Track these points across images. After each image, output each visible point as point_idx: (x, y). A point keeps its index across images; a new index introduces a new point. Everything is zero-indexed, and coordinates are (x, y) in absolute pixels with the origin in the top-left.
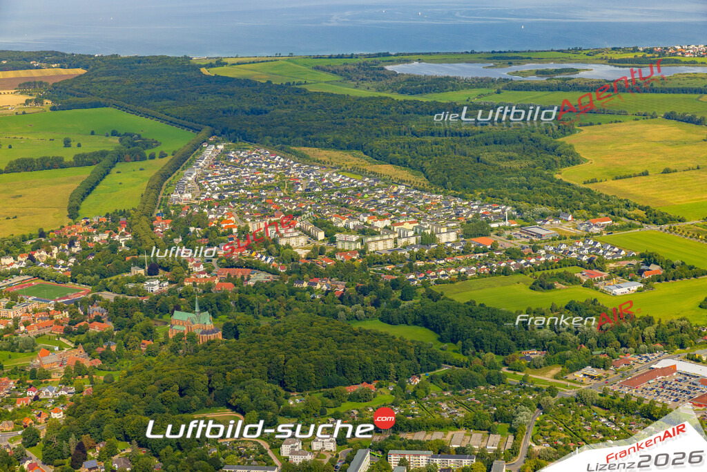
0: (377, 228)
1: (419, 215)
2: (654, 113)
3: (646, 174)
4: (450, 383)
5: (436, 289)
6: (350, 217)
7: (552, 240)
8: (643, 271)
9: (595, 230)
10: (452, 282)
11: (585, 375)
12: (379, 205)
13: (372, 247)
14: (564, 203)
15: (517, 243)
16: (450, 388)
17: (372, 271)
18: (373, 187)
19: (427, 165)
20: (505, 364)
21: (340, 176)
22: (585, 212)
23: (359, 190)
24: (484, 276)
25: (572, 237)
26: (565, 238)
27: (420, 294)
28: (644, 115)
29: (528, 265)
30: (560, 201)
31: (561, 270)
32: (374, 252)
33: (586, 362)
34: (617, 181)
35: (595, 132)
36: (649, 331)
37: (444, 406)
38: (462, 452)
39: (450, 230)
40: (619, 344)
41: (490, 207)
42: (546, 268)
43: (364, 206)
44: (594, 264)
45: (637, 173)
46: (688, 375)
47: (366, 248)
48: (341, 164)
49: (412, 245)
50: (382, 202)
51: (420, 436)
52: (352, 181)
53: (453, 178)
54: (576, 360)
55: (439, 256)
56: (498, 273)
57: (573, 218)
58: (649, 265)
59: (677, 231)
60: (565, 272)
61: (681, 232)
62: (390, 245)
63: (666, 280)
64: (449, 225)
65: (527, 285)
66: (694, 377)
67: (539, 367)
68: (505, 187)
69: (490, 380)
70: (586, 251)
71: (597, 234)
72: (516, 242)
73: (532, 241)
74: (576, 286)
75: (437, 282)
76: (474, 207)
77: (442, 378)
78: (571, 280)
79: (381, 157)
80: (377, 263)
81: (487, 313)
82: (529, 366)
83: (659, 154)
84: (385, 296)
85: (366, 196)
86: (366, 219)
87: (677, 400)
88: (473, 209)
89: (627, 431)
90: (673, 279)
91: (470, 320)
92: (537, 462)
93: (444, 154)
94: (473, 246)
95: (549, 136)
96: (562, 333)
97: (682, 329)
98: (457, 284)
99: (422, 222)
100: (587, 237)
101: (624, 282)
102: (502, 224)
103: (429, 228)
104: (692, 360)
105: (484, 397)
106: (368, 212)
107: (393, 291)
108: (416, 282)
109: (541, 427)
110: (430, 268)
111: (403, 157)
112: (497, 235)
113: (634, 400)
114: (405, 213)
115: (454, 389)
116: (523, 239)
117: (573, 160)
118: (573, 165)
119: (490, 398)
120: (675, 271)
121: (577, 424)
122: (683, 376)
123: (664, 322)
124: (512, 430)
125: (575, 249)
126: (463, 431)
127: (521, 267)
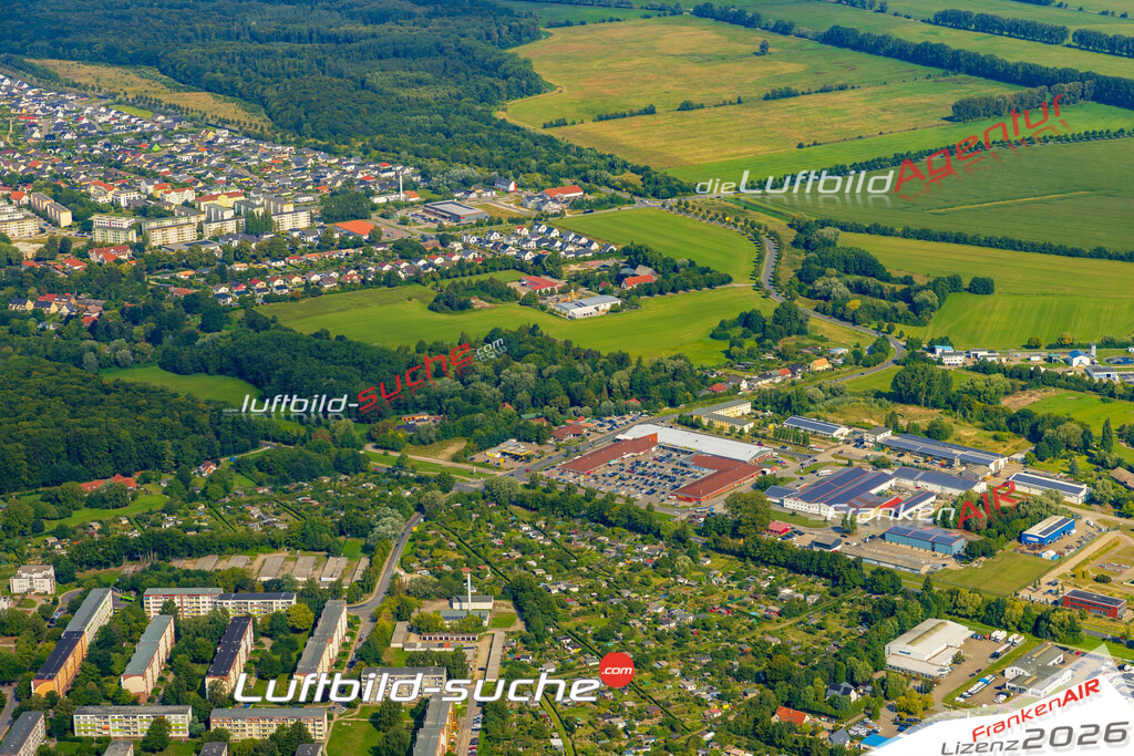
0: (170, 204)
1: (248, 182)
2: (678, 6)
3: (650, 111)
4: (269, 472)
5: (265, 310)
6: (124, 185)
7: (477, 225)
8: (626, 276)
9: (552, 207)
10: (293, 299)
11: (504, 454)
12: (178, 163)
13: (156, 239)
14: (504, 161)
15: (415, 232)
16: (269, 481)
17: (152, 281)
18: (170, 132)
19: (271, 92)
20: (371, 439)
21: (113, 113)
22: (538, 177)
23: (145, 138)
24: (352, 287)
25: (512, 221)
26: (500, 222)
27: (236, 320)
28: (660, 9)
29: (430, 269)
30: (498, 158)
31: (484, 277)
32: (160, 247)
33: (507, 432)
34: (600, 123)
35: (573, 37)
36: (620, 378)
37: (256, 512)
38: (275, 588)
39: (299, 208)
40: (567, 400)
41: (374, 169)
42: (460, 273)
43: (150, 165)
44: (544, 266)
45: (635, 110)
46: (675, 450)
47: (146, 240)
48: (116, 91)
49: (229, 235)
50: (185, 158)
51: (208, 564)
52: (133, 120)
53: (315, 117)
54: (490, 429)
55: (275, 253)
56: (376, 283)
57: (517, 186)
58: (634, 267)
59: (690, 209)
60: (491, 280)
61: (696, 210)
62: (190, 235)
63: (661, 292)
64: (301, 199)
65: (424, 302)
66: (686, 452)
67: (427, 441)
68: (406, 132)
69: (339, 466)
70: (532, 244)
71: (556, 215)
72: (414, 228)
73: (441, 228)
74: (509, 304)
75: (267, 299)
76: (349, 169)
77: (257, 465)
78: (503, 294)
79: (190, 79)
80: (164, 267)
81: (344, 352)
82: (411, 440)
83: (677, 76)
84: (172, 323)
85: (156, 148)
86: (151, 189)
87: (653, 491)
88: (345, 172)
89: (564, 545)
90: (674, 290)
91: (315, 365)
92: (403, 603)
93: (303, 74)
94: (337, 236)
95: (493, 43)
96: (473, 385)
97: (676, 374)
98: (303, 302)
99: (252, 194)
100: (537, 221)
101: (590, 296)
102: (392, 198)
103: (262, 205)
104: (686, 425)
105: (327, 495)
106: (156, 176)
107: (188, 316)
108: (230, 300)
109: (419, 542)
110: (258, 275)
111: (228, 79)
112: (383, 216)
113: (581, 493)
114: (224, 178)
115: (276, 483)
116: (428, 224)
117: (529, 86)
118: (530, 95)
119: (337, 497)
120: (677, 277)
121: (480, 536)
122: (667, 452)
123: (646, 363)
124: (368, 550)
125: (514, 240)
126: (284, 553)
127: (418, 272)
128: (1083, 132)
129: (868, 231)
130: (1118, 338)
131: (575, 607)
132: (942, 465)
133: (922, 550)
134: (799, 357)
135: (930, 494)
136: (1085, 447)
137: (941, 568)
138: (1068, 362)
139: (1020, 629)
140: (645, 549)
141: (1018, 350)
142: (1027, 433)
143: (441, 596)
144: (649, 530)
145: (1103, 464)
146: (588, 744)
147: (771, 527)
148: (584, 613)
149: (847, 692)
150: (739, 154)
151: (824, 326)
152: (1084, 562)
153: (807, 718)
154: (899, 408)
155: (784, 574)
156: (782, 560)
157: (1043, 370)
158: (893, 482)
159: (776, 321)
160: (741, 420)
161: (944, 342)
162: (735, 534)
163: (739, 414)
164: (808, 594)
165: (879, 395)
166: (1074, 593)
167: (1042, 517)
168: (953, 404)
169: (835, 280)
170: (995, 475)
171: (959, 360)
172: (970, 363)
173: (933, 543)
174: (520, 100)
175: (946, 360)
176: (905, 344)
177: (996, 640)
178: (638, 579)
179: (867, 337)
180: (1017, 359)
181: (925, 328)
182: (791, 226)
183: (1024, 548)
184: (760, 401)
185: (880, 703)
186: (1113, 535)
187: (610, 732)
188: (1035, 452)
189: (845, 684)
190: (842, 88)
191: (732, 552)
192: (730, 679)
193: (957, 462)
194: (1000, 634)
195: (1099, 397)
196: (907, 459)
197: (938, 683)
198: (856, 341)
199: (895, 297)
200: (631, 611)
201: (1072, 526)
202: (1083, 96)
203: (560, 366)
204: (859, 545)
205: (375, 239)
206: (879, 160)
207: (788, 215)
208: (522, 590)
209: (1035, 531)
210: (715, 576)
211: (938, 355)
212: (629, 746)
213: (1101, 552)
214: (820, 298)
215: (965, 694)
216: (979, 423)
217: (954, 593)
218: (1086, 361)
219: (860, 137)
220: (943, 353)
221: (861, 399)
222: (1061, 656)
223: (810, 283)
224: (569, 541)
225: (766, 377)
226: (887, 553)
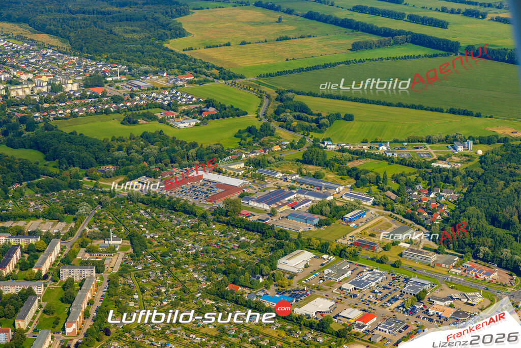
0: (22, 79)
1: (56, 71)
2: (248, 2)
3: (228, 45)
4: (41, 188)
5: (52, 123)
6: (5, 71)
7: (147, 90)
8: (204, 111)
9: (180, 83)
10: (65, 119)
11: (139, 182)
12: (29, 63)
13: (13, 93)
14: (164, 64)
15: (120, 93)
16: (40, 192)
17: (8, 110)
18: (28, 50)
19: (72, 35)
20: (86, 175)
21: (6, 42)
22: (176, 71)
23: (17, 52)
24: (91, 114)
25: (162, 88)
26: (157, 89)
27: (41, 127)
28: (241, 3)
29: (124, 107)
30: (161, 63)
31: (146, 111)
32: (15, 97)
33: (142, 173)
34: (207, 49)
35: (203, 14)
36: (192, 152)
37: (32, 204)
38: (32, 234)
39: (74, 82)
40: (169, 161)
41: (110, 66)
42: (136, 109)
43: (17, 64)
44: (172, 107)
45: (222, 44)
46: (210, 182)
47: (9, 94)
48: (8, 33)
49: (44, 92)
50: (32, 61)
51: (8, 224)
52: (14, 45)
53: (88, 45)
54: (135, 172)
55: (61, 100)
56: (101, 113)
57: (167, 74)
58: (208, 108)
59: (236, 85)
60: (148, 112)
61: (239, 85)
62: (27, 92)
63: (217, 118)
64: (77, 78)
65: (119, 121)
66: (214, 182)
67: (109, 177)
68: (125, 52)
69: (71, 186)
70: (169, 98)
71: (181, 86)
72: (121, 91)
73: (132, 91)
74: (154, 122)
75: (55, 119)
76: (99, 66)
77: (37, 185)
78: (152, 118)
79: (41, 28)
80: (14, 105)
81: (80, 140)
82: (102, 176)
83: (242, 31)
84: (14, 127)
85: (21, 56)
86: (15, 73)
87: (197, 198)
88: (98, 68)
89: (156, 219)
90: (223, 117)
91: (67, 145)
92: (84, 240)
93: (87, 27)
94: (88, 93)
95: (168, 16)
96: (132, 154)
97: (216, 151)
98: (69, 120)
99: (57, 76)
100: (172, 89)
101: (188, 119)
102: (114, 78)
103: (60, 81)
104: (216, 171)
105: (64, 197)
106: (18, 68)
107: (21, 125)
108: (39, 119)
109: (97, 217)
110: (53, 109)
111: (56, 29)
112: (109, 86)
113: (167, 198)
114: (47, 69)
115: (43, 192)
116: (127, 89)
117: (180, 34)
118: (180, 37)
119: (67, 198)
120: (225, 112)
121: (123, 215)
122: (206, 182)
123: (204, 146)
124: (75, 219)
125: (161, 96)
126: (41, 220)
127: (119, 108)
128: (404, 56)
129: (307, 94)
130: (400, 139)
131: (155, 243)
132: (318, 189)
133: (302, 223)
134: (269, 145)
135: (309, 200)
136: (377, 183)
137: (308, 230)
138: (378, 149)
139: (334, 254)
140: (189, 221)
141: (359, 143)
142: (354, 177)
143: (101, 238)
144: (192, 213)
145: (383, 189)
146: (149, 297)
147: (241, 212)
148: (158, 246)
149: (258, 278)
150: (262, 63)
151: (282, 133)
152: (366, 229)
153: (240, 288)
154: (305, 166)
155: (244, 231)
156: (243, 226)
157: (366, 151)
158: (295, 195)
159: (261, 130)
160: (238, 170)
161: (328, 140)
162: (227, 215)
163: (239, 167)
164: (251, 239)
165: (298, 160)
166: (359, 240)
167: (352, 210)
168: (326, 165)
169: (288, 114)
170: (338, 193)
171: (333, 147)
172: (338, 149)
173: (306, 220)
174: (176, 39)
175: (328, 147)
176: (312, 140)
177: (324, 259)
178: (184, 232)
179: (298, 137)
180: (357, 147)
181: (323, 134)
182: (276, 92)
183: (344, 222)
184: (249, 162)
185: (271, 283)
186: (381, 218)
187: (159, 293)
188: (356, 184)
189: (258, 275)
190: (309, 36)
191: (224, 223)
192: (213, 273)
193: (323, 188)
194: (325, 256)
195: (387, 163)
196: (304, 186)
197: (297, 275)
198: (293, 139)
199: (313, 121)
200: (178, 245)
201: (364, 214)
202: (407, 41)
203: (168, 147)
204: (276, 220)
205: (104, 94)
206: (318, 66)
207: (276, 88)
208: (134, 236)
209: (348, 216)
210: (215, 232)
211: (325, 145)
212: (165, 298)
213: (374, 224)
214: (282, 121)
215: (307, 280)
216: (336, 172)
217: (309, 239)
218: (385, 148)
219: (312, 57)
220: (327, 144)
221: (290, 162)
222: (348, 265)
223: (279, 115)
224: (159, 217)
225: (253, 153)
226: (287, 224)
